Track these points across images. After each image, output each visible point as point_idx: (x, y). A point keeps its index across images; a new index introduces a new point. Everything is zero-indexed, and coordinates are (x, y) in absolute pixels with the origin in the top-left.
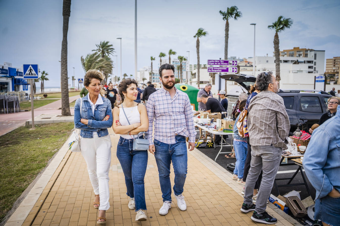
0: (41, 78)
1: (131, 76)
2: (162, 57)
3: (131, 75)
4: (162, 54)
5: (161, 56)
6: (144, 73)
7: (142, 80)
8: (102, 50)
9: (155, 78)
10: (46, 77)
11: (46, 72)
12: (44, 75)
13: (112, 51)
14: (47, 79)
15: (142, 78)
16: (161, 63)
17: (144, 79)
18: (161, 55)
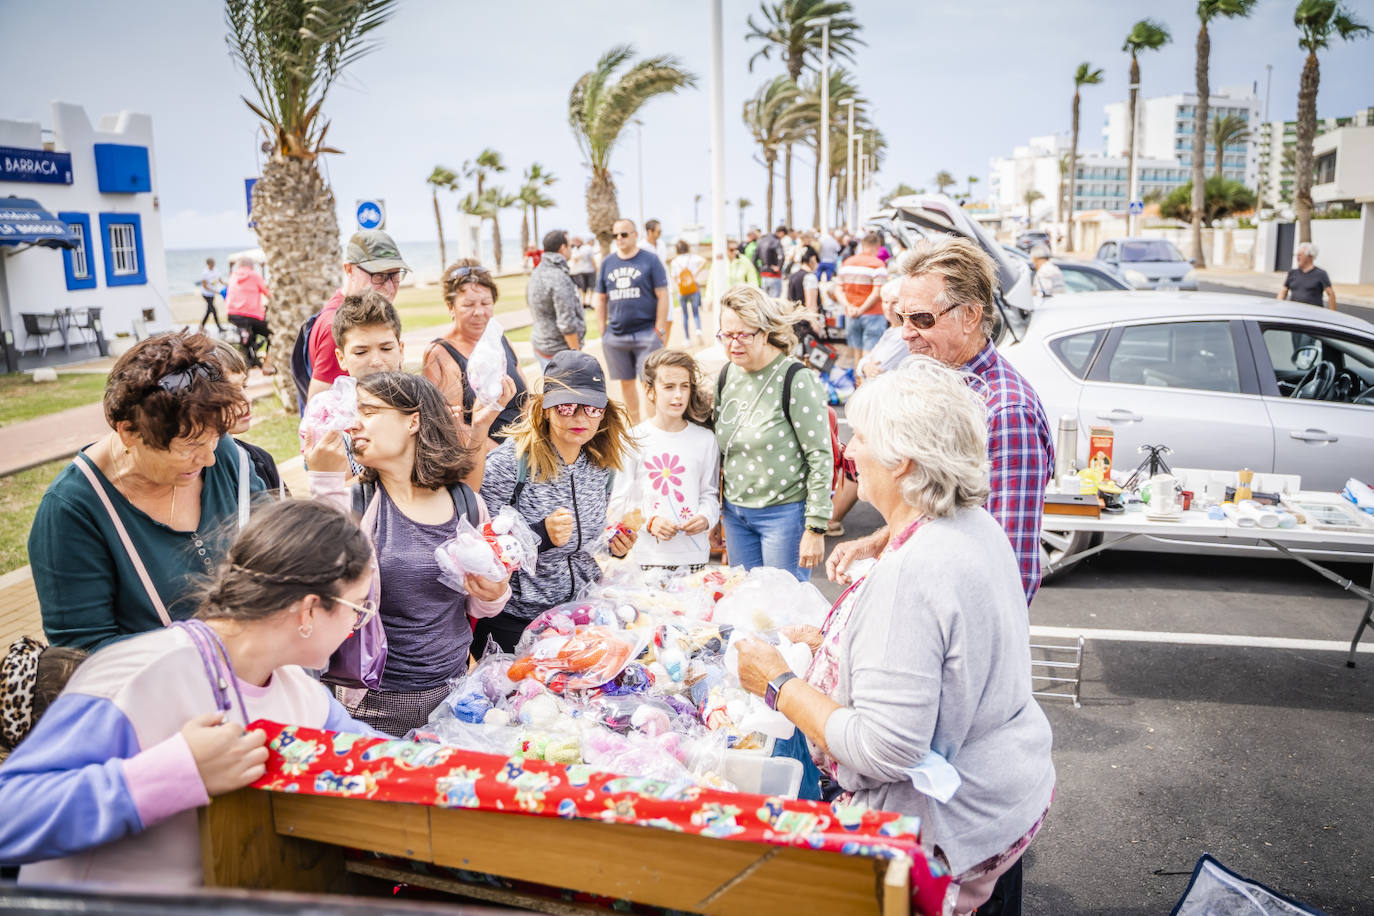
0: (522, 196)
1: (974, 186)
2: (1147, 49)
3: (972, 180)
4: (1145, 34)
5: (1138, 46)
6: (1032, 169)
7: (1020, 199)
8: (793, 31)
9: (1087, 189)
10: (545, 192)
11: (544, 172)
12: (539, 183)
13: (844, 37)
14: (547, 204)
15: (1025, 193)
16: (1135, 86)
17: (1031, 198)
18: (1138, 36)
